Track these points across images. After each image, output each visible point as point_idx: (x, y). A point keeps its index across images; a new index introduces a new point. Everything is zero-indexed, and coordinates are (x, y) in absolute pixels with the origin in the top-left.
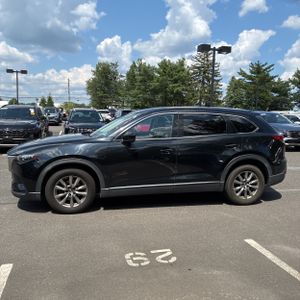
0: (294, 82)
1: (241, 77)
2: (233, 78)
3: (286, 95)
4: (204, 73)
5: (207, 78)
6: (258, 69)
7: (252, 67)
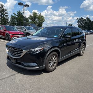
0: (29, 18)
1: (14, 15)
2: (12, 15)
3: (28, 22)
5: (3, 14)
6: (19, 13)
7: (18, 12)
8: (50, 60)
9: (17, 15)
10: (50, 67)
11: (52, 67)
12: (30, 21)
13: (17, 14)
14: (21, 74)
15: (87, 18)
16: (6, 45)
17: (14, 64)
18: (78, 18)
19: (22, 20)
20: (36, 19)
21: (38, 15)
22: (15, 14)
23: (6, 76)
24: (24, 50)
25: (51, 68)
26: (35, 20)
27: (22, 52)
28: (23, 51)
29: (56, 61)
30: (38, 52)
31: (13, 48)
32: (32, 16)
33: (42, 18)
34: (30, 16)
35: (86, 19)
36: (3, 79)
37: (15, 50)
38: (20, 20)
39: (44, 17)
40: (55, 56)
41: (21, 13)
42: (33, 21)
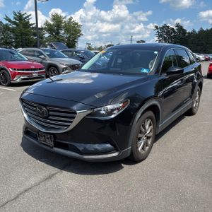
2: (1, 22)
6: (20, 17)
7: (16, 15)
10: (139, 150)
12: (47, 35)
13: (13, 20)
14: (70, 173)
15: (178, 25)
16: (22, 100)
17: (48, 148)
18: (156, 27)
19: (27, 35)
20: (62, 32)
21: (65, 22)
22: (10, 21)
24: (78, 112)
26: (58, 33)
27: (74, 118)
28: (76, 113)
29: (151, 134)
30: (113, 116)
31: (45, 106)
32: (52, 23)
33: (74, 27)
34: (46, 23)
35: (175, 28)
36: (26, 191)
37: (51, 113)
38: (22, 34)
39: (79, 26)
40: (149, 122)
41: (24, 16)
42: (55, 37)
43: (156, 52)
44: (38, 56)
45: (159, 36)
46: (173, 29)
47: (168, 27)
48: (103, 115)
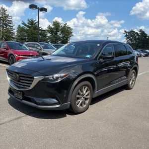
0: (48, 31)
1: (23, 26)
2: (19, 26)
3: (45, 37)
4: (3, 21)
5: (5, 24)
6: (32, 22)
7: (29, 21)
8: (79, 94)
9: (28, 26)
10: (78, 106)
11: (81, 105)
12: (49, 35)
13: (27, 24)
16: (8, 70)
18: (125, 32)
19: (36, 34)
20: (59, 33)
21: (62, 26)
22: (25, 25)
23: (7, 119)
24: (35, 77)
25: (81, 107)
26: (56, 34)
27: (33, 81)
30: (59, 81)
32: (53, 27)
33: (67, 30)
34: (49, 27)
35: (139, 33)
39: (71, 29)
40: (86, 88)
41: (35, 22)
42: (54, 36)
43: (98, 45)
44: (36, 48)
45: (127, 38)
46: (137, 33)
47: (134, 32)
48: (51, 80)
